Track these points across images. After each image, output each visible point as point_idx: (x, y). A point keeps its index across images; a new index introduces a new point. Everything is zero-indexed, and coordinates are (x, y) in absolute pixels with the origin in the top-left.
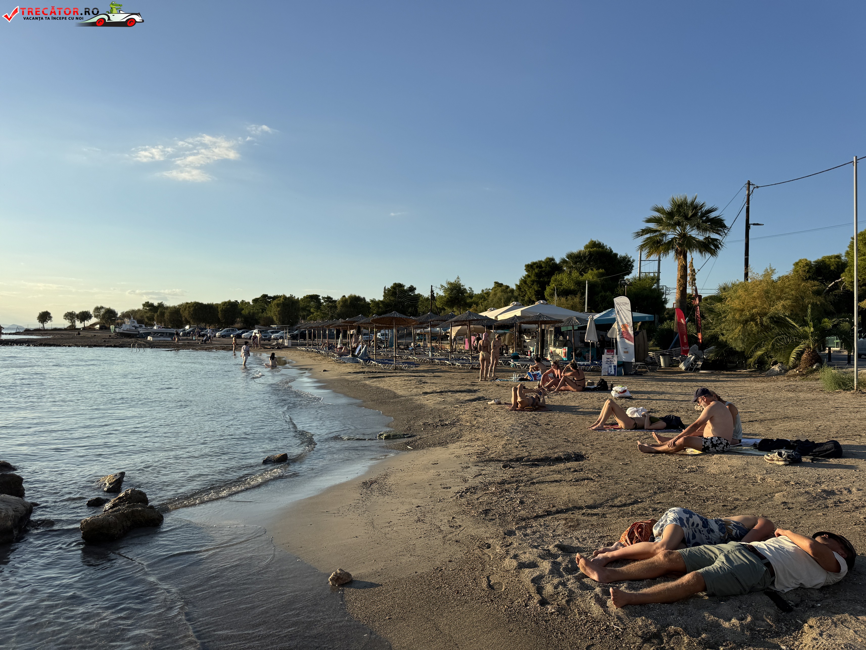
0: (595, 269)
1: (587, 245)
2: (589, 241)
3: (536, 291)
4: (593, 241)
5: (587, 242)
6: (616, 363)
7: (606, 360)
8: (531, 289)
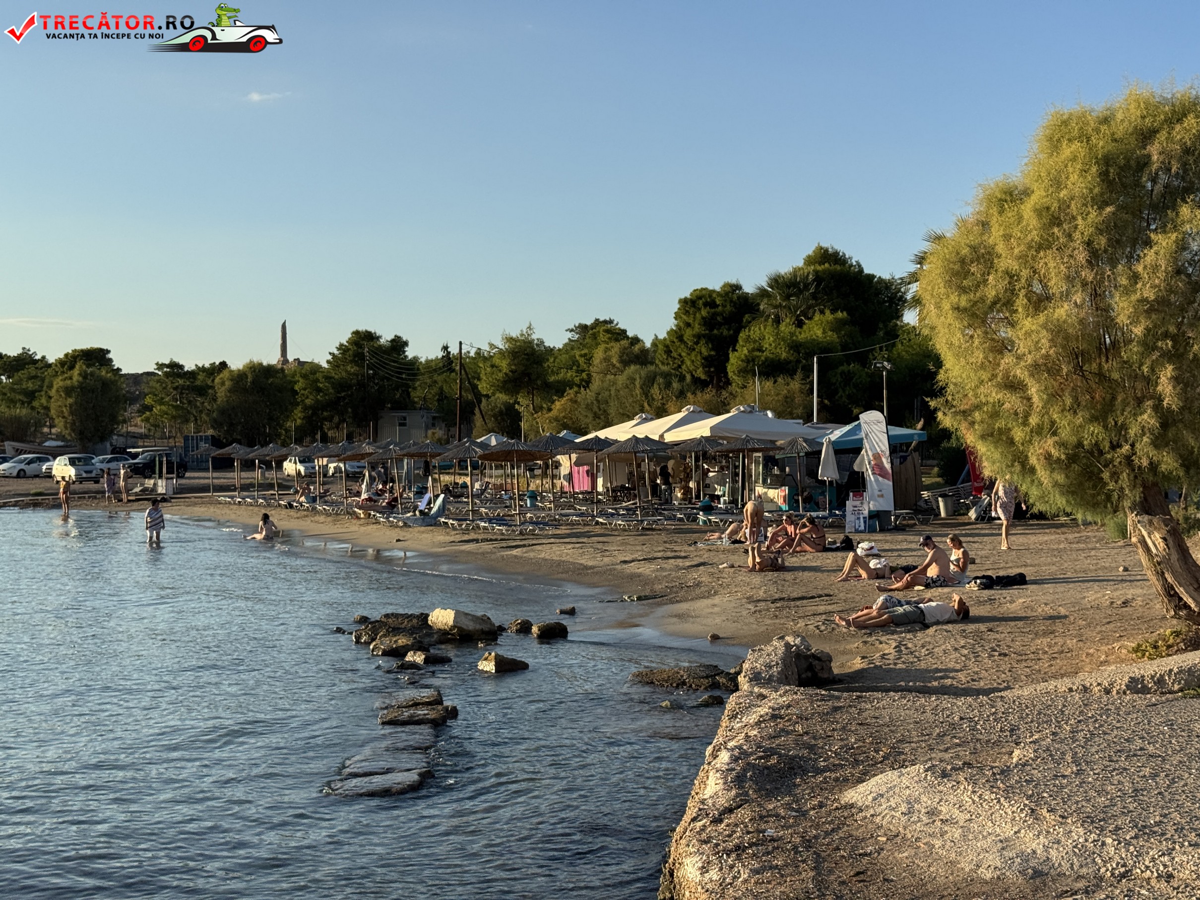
0: (827, 312)
1: (809, 257)
2: (813, 248)
3: (705, 358)
4: (821, 248)
5: (810, 250)
6: (866, 513)
7: (852, 509)
8: (694, 353)
